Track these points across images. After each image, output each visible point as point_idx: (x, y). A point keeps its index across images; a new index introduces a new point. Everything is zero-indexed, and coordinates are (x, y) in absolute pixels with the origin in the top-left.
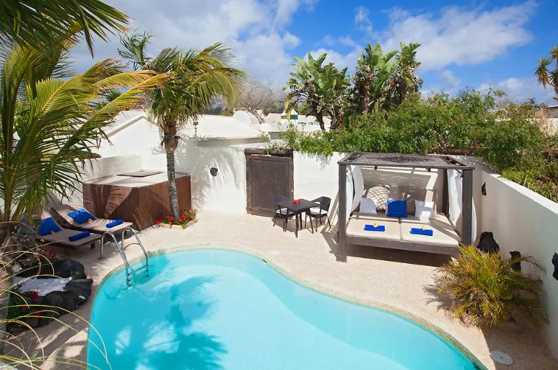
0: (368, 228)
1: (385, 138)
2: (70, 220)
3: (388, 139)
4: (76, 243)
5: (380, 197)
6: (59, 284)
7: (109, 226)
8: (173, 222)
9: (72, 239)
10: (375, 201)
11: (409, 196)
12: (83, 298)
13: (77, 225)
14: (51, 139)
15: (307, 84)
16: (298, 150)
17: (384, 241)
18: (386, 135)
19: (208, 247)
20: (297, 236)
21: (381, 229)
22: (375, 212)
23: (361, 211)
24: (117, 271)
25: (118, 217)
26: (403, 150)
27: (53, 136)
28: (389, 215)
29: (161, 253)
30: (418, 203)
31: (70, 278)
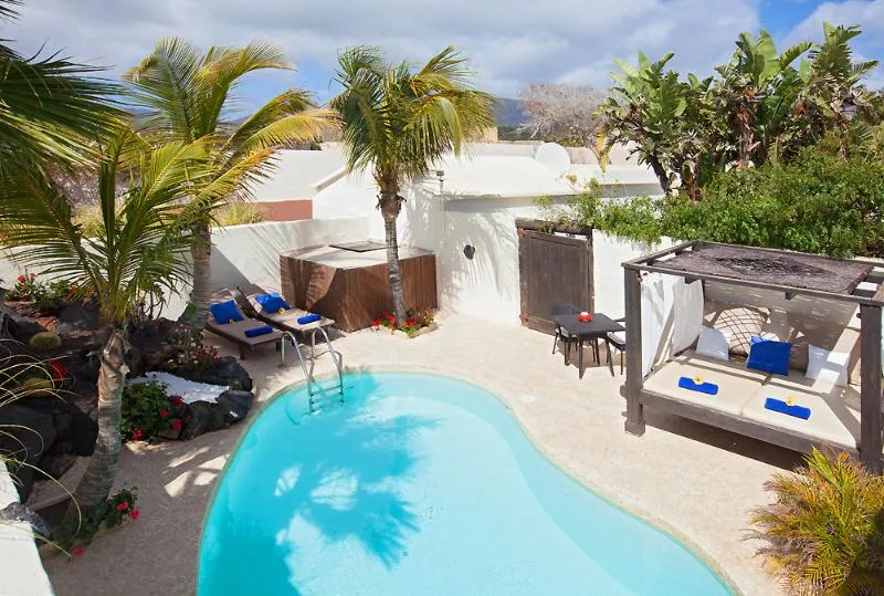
0: (686, 383)
1: (758, 221)
2: (258, 308)
3: (764, 222)
4: (253, 341)
5: (741, 328)
6: (210, 393)
7: (301, 321)
8: (396, 326)
9: (249, 334)
10: (727, 335)
11: (800, 334)
12: (235, 415)
13: (265, 315)
14: (158, 224)
15: (633, 107)
16: (599, 228)
17: (705, 411)
18: (759, 214)
19: (434, 372)
20: (581, 377)
21: (710, 389)
22: (724, 355)
23: (700, 350)
24: (296, 388)
25: (319, 311)
26: (798, 244)
27: (160, 220)
28: (751, 367)
29: (365, 371)
30: (815, 353)
31: (228, 388)
